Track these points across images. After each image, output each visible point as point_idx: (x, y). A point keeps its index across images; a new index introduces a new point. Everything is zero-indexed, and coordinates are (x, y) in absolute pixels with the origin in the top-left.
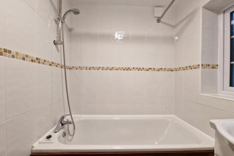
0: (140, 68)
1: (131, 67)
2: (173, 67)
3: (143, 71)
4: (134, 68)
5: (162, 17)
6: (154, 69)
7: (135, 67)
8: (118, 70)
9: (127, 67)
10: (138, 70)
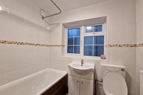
0: (31, 44)
1: (25, 42)
2: (49, 44)
3: (33, 46)
4: (26, 43)
5: (46, 17)
6: (40, 45)
7: (28, 42)
8: (11, 43)
9: (21, 42)
10: (30, 45)
